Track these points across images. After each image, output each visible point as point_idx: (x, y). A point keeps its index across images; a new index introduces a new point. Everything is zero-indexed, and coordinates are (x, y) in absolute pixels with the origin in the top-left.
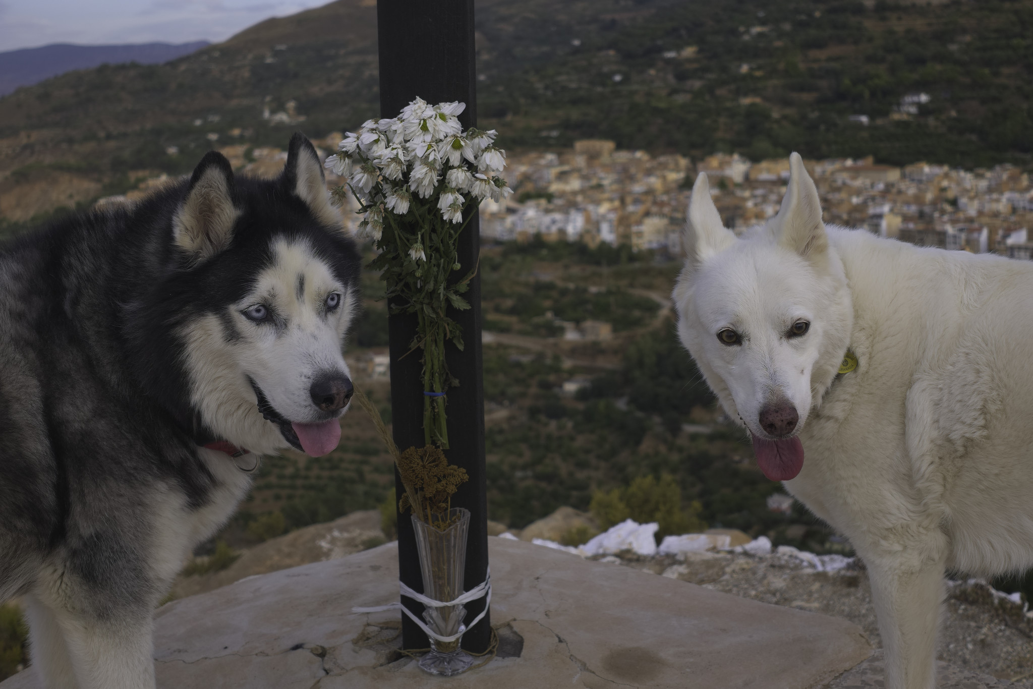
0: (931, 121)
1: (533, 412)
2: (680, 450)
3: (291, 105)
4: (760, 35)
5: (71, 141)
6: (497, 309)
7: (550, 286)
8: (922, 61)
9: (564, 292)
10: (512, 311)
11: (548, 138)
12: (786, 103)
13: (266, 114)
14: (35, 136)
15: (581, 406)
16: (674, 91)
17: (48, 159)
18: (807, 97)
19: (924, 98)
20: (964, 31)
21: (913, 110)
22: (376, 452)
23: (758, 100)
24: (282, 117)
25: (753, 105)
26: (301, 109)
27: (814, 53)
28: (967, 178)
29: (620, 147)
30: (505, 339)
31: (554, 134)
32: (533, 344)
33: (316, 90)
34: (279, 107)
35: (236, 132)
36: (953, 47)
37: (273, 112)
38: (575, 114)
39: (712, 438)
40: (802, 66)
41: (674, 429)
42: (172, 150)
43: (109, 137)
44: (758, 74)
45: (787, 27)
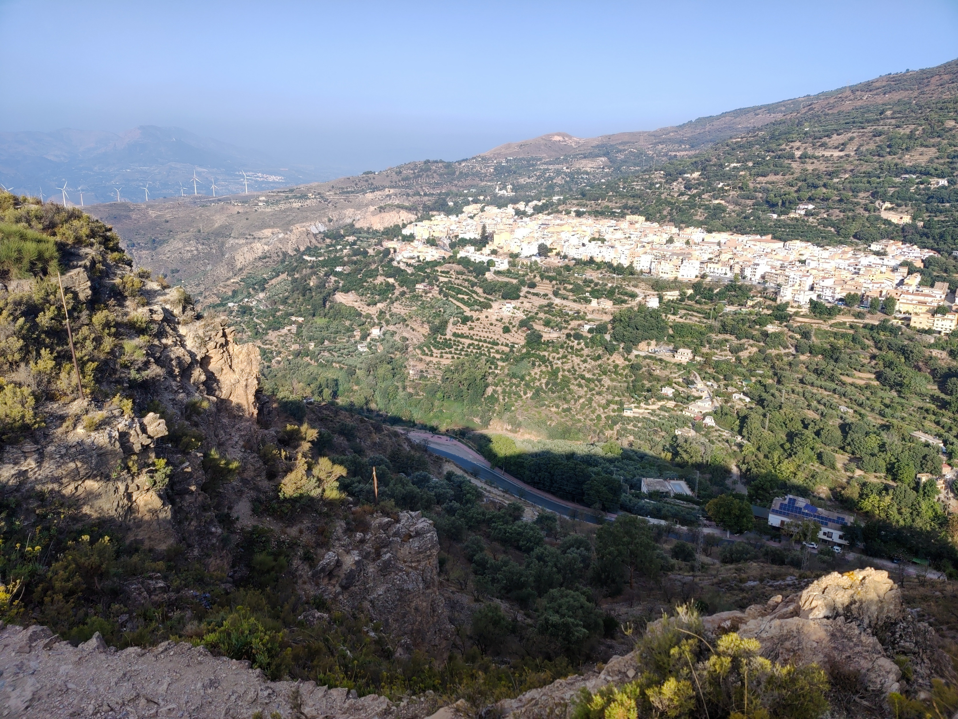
0: (811, 219)
1: (568, 336)
2: (629, 361)
3: (510, 187)
4: (735, 168)
5: (408, 195)
6: (565, 289)
7: (591, 281)
8: (816, 187)
9: (596, 284)
10: (571, 290)
11: (615, 212)
12: (737, 204)
13: (497, 190)
14: (392, 191)
15: (590, 336)
16: (682, 194)
17: (397, 202)
18: (750, 202)
19: (811, 207)
20: (846, 172)
21: (803, 212)
22: (497, 344)
23: (723, 202)
24: (503, 192)
25: (719, 204)
26: (514, 189)
27: (760, 179)
28: (816, 250)
29: (647, 220)
30: (565, 302)
31: (619, 211)
32: (576, 306)
33: (522, 181)
34: (504, 188)
35: (482, 198)
36: (836, 180)
37: (500, 189)
38: (630, 202)
39: (645, 357)
40: (751, 185)
41: (629, 351)
42: (451, 204)
43: (425, 195)
44: (726, 188)
45: (750, 164)
